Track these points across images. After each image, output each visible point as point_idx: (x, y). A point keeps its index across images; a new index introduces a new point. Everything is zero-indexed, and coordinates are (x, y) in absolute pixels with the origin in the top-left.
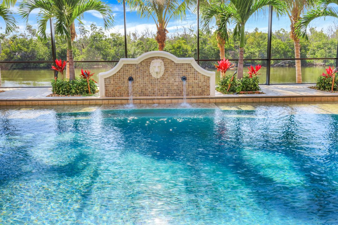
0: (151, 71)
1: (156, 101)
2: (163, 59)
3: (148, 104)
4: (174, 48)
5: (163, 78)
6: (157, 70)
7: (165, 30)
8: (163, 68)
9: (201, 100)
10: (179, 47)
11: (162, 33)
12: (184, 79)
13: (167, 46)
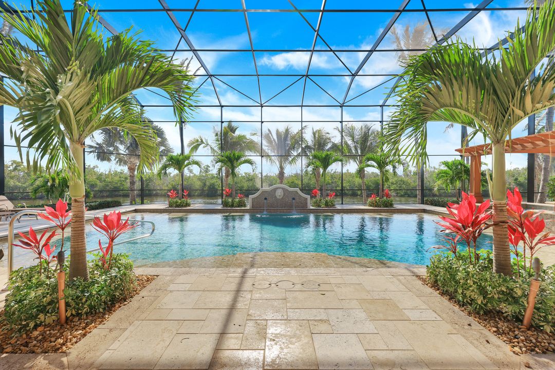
0: (276, 195)
1: (279, 211)
2: (283, 188)
3: (274, 212)
4: (288, 182)
5: (282, 198)
6: (279, 194)
7: (284, 173)
8: (283, 194)
9: (303, 211)
10: (293, 182)
11: (282, 173)
12: (294, 199)
13: (285, 181)
